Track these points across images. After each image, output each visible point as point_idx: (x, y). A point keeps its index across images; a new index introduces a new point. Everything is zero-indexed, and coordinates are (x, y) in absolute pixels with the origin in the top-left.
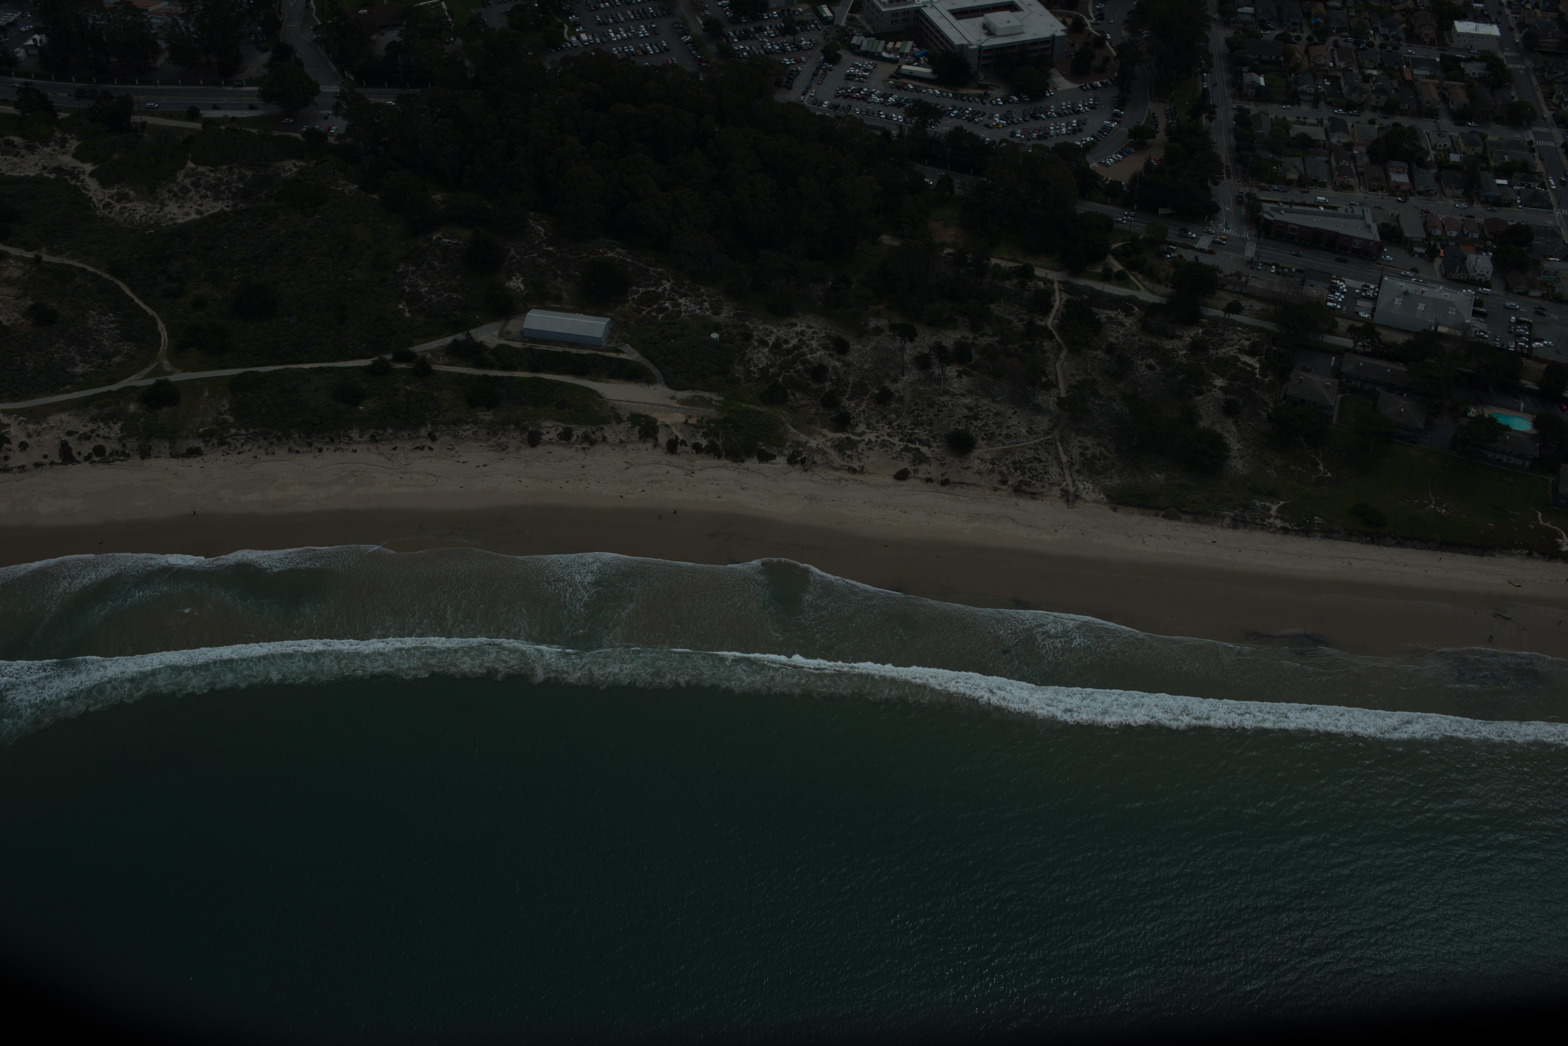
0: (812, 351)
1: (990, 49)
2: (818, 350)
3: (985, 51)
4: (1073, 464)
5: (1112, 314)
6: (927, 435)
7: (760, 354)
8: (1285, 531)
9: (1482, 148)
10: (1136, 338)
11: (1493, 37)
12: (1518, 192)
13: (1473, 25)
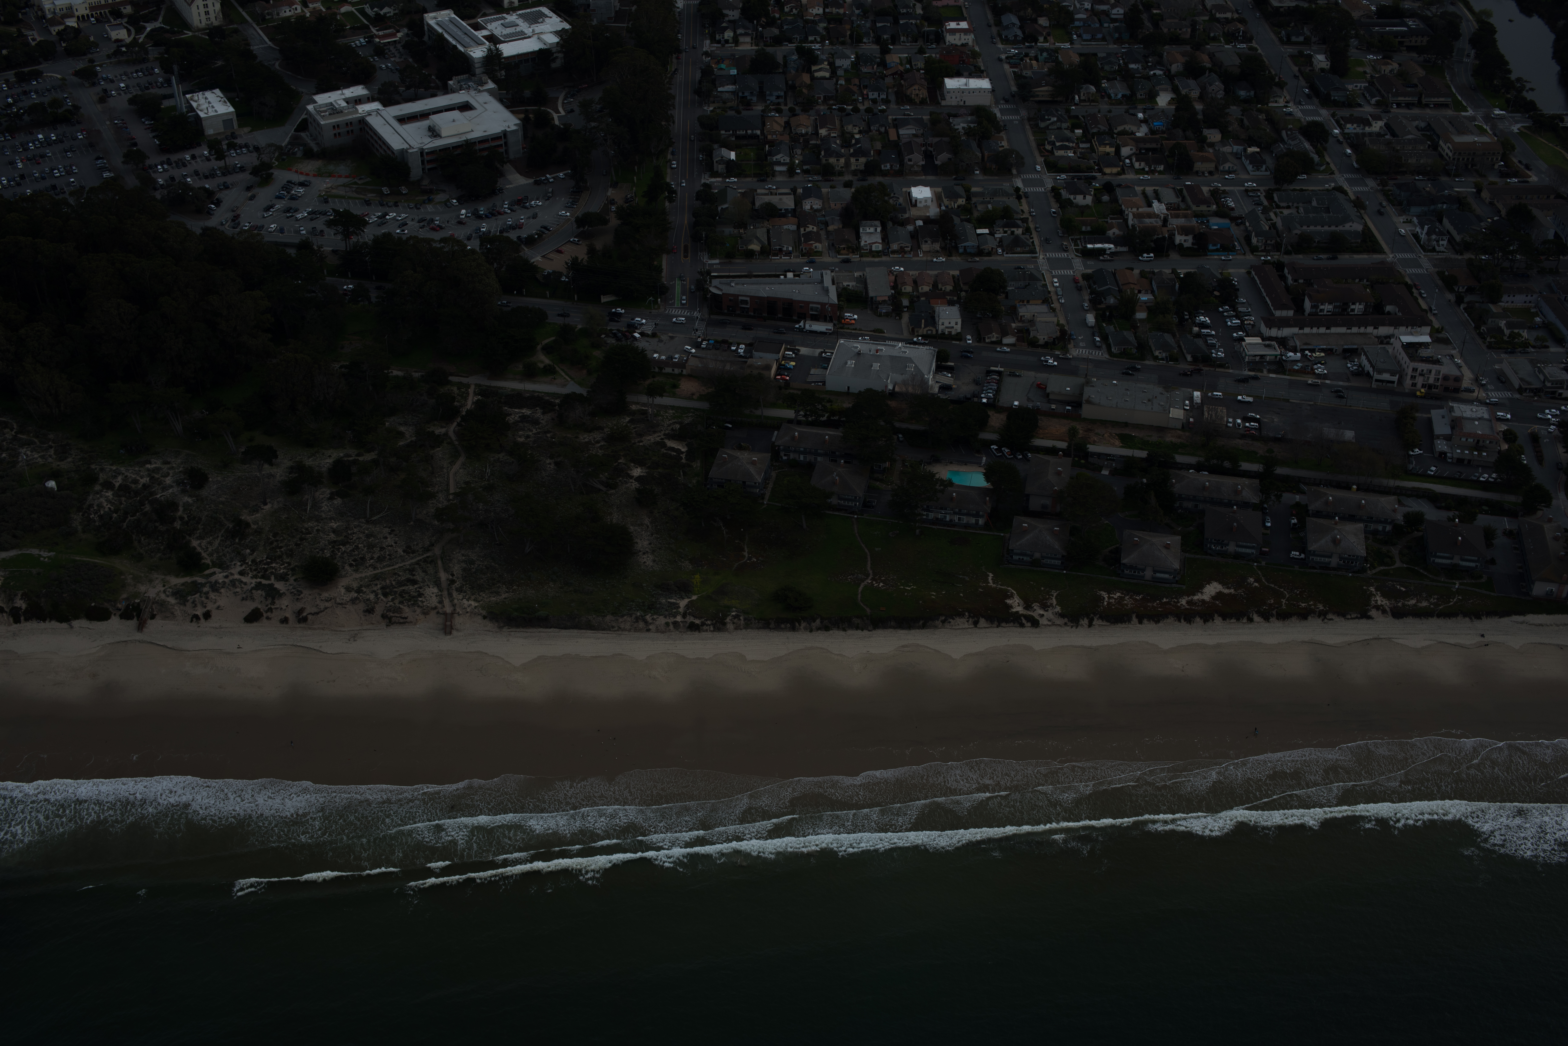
0: (164, 489)
1: (432, 152)
2: (172, 487)
3: (428, 153)
4: (452, 582)
5: (526, 412)
6: (284, 568)
7: (102, 500)
8: (693, 628)
9: (964, 200)
10: (549, 435)
11: (984, 90)
12: (1000, 240)
13: (963, 80)
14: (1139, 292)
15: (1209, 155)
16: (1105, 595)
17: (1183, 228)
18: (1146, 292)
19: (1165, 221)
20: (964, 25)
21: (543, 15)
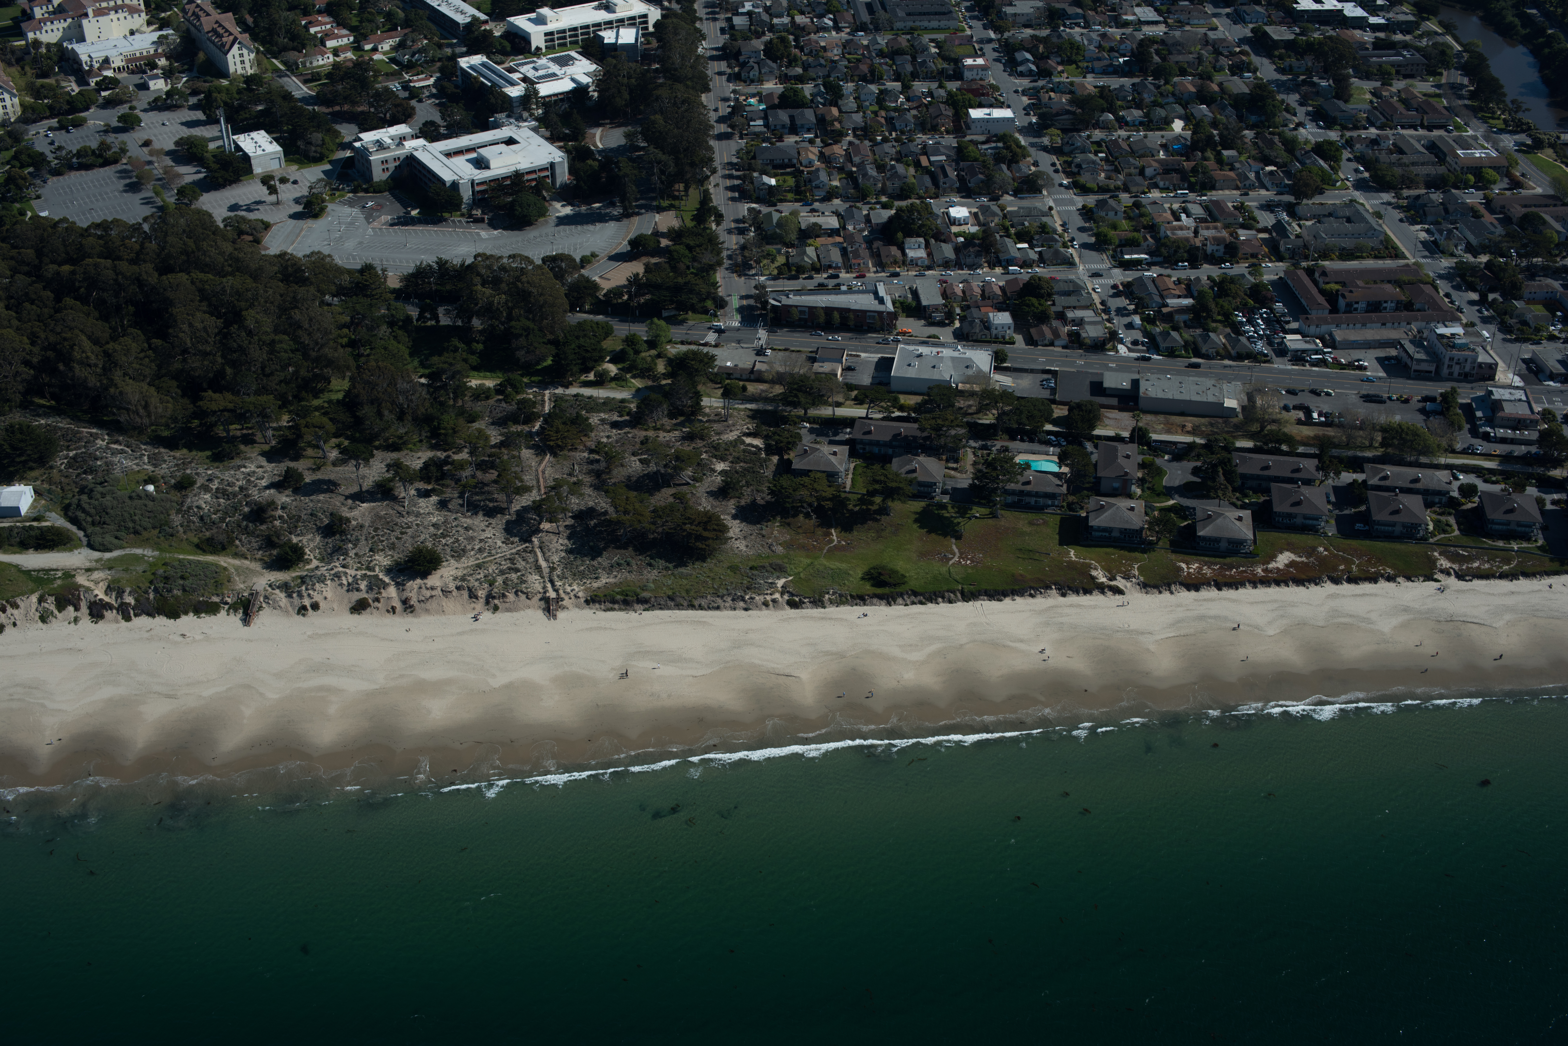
0: (261, 491)
1: (482, 183)
2: (268, 488)
3: (478, 185)
4: (553, 569)
5: (605, 416)
6: (388, 560)
7: (201, 502)
8: (792, 604)
9: (1001, 218)
10: (630, 435)
11: (1008, 119)
12: (1040, 253)
13: (987, 111)
14: (1179, 297)
15: (1232, 174)
16: (1184, 566)
17: (1215, 238)
18: (1186, 297)
19: (1196, 232)
20: (980, 61)
21: (573, 59)
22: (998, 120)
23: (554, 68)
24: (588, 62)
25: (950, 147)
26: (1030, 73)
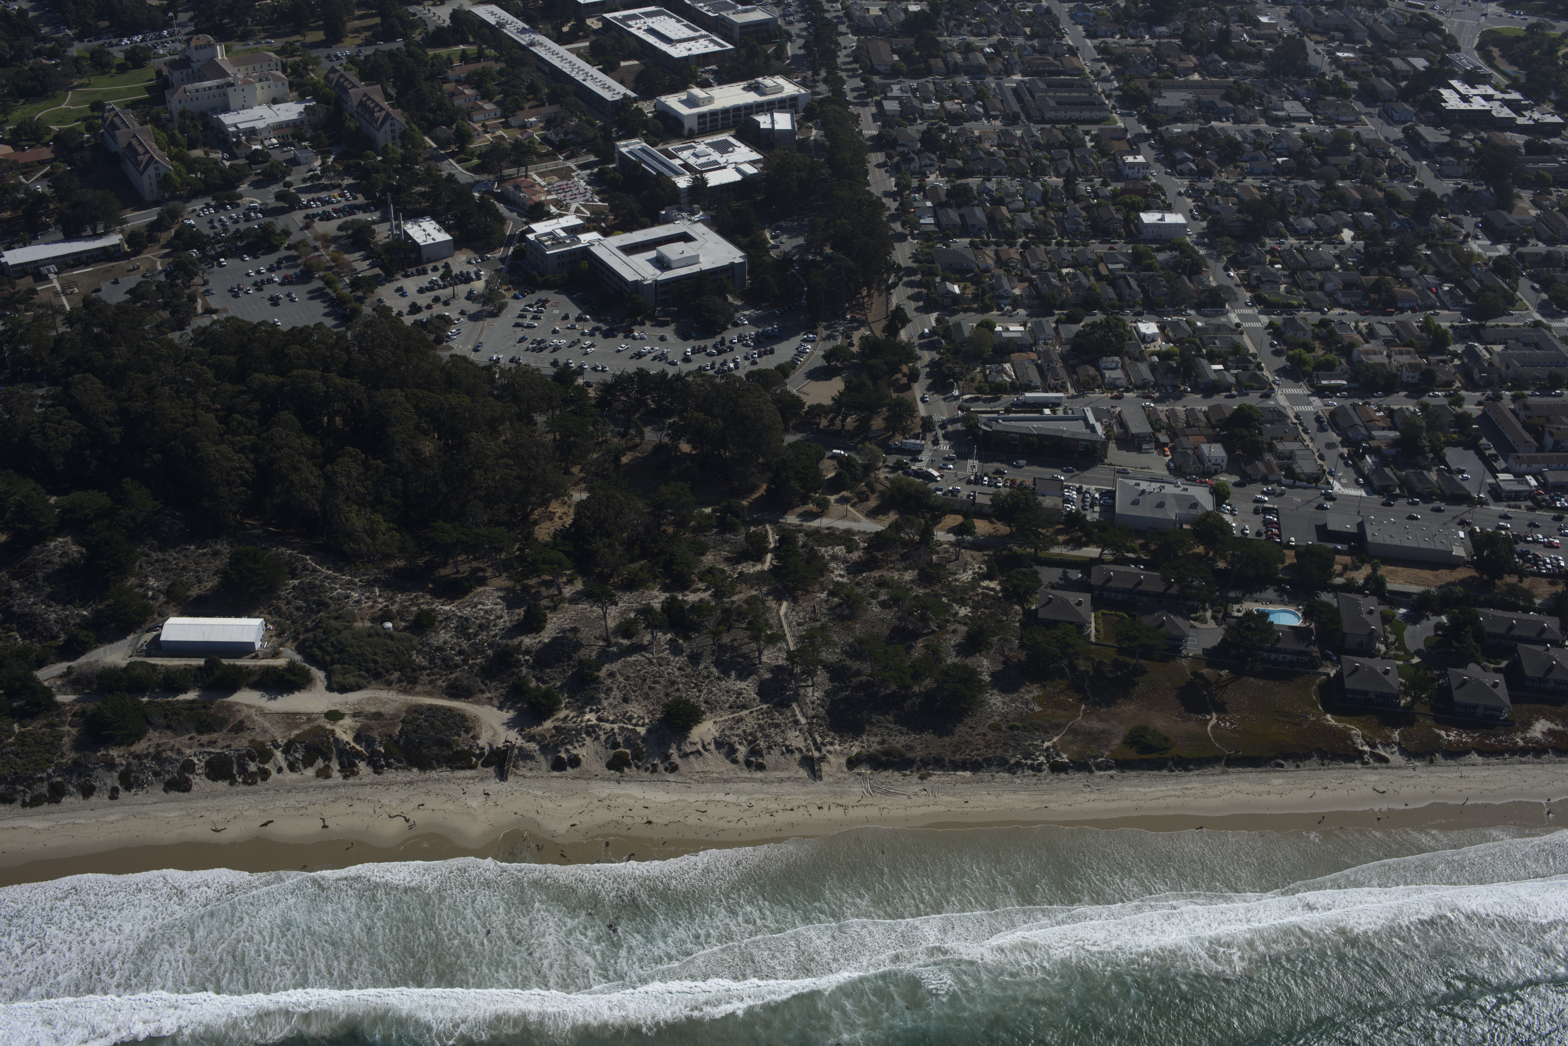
1: (665, 283)
3: (660, 285)
5: (833, 550)
6: (643, 712)
11: (1180, 225)
12: (1236, 376)
13: (1158, 216)
14: (1383, 429)
15: (1411, 291)
16: (1443, 733)
17: (1410, 365)
18: (1390, 429)
19: (1389, 356)
20: (1140, 159)
21: (732, 145)
22: (1170, 225)
23: (715, 156)
24: (747, 149)
25: (1126, 255)
26: (1191, 172)
